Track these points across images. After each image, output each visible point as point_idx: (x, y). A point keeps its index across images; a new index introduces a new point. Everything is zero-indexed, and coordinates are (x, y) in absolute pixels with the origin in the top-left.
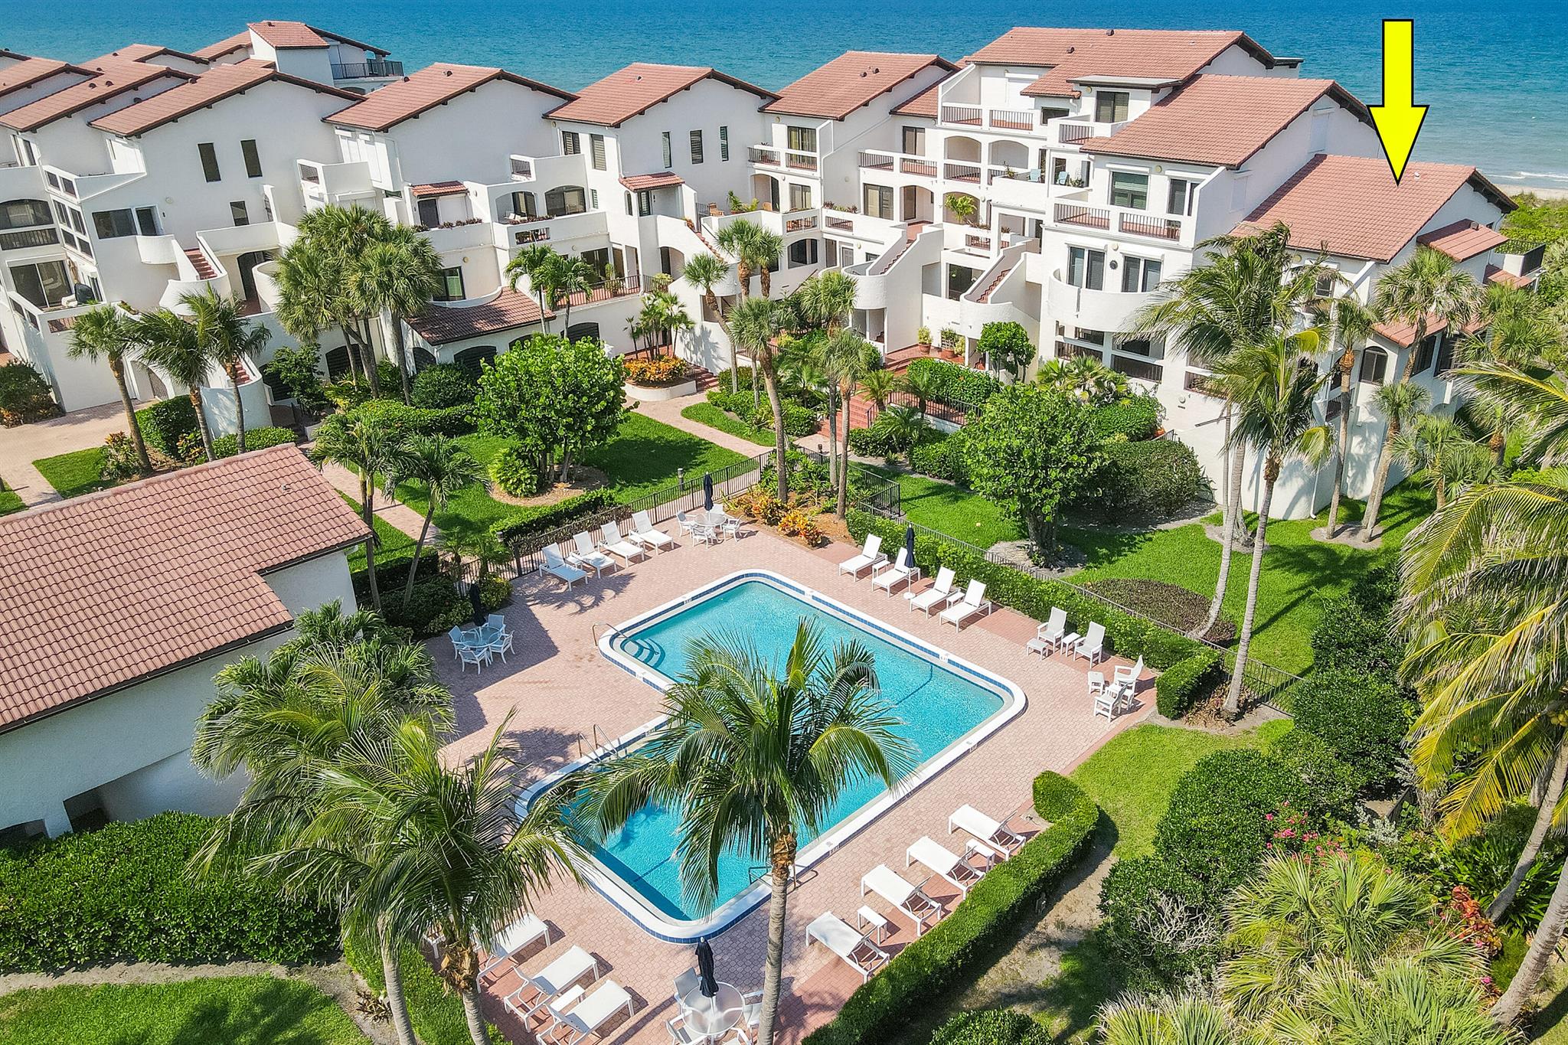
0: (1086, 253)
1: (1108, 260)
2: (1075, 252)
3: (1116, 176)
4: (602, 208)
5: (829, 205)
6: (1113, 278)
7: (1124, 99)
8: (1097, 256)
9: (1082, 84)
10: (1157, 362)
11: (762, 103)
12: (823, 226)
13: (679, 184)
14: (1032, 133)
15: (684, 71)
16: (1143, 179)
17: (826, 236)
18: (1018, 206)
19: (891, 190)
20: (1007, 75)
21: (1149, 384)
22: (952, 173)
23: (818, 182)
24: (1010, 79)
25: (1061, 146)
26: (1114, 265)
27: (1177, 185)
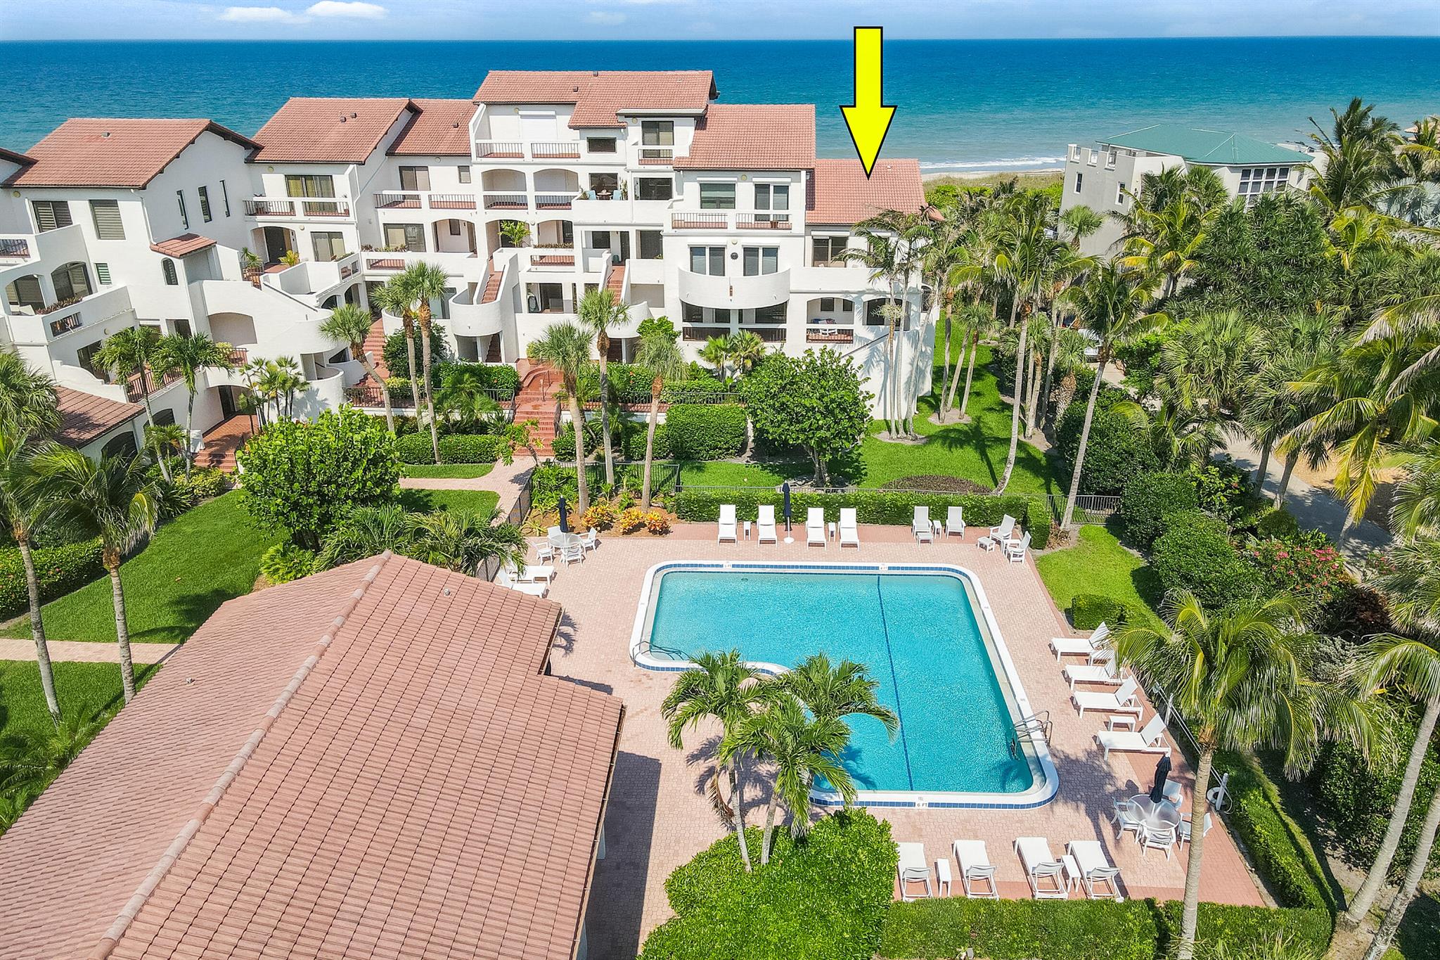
0: (707, 251)
1: (728, 254)
2: (696, 251)
3: (704, 187)
4: (117, 283)
5: (367, 248)
6: (734, 267)
7: (670, 127)
8: (718, 251)
9: (627, 116)
10: (781, 326)
11: (248, 153)
12: (364, 269)
13: (212, 245)
14: (580, 161)
15: (120, 123)
16: (731, 187)
17: (368, 279)
18: (602, 222)
19: (420, 226)
20: (520, 113)
21: (777, 345)
22: (492, 203)
23: (354, 227)
24: (522, 116)
25: (642, 167)
26: (734, 256)
27: (761, 189)
